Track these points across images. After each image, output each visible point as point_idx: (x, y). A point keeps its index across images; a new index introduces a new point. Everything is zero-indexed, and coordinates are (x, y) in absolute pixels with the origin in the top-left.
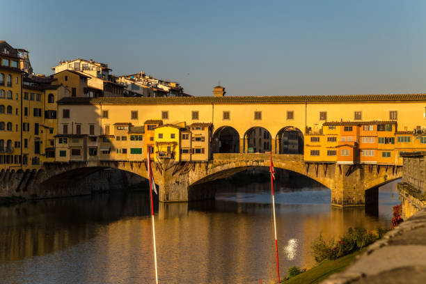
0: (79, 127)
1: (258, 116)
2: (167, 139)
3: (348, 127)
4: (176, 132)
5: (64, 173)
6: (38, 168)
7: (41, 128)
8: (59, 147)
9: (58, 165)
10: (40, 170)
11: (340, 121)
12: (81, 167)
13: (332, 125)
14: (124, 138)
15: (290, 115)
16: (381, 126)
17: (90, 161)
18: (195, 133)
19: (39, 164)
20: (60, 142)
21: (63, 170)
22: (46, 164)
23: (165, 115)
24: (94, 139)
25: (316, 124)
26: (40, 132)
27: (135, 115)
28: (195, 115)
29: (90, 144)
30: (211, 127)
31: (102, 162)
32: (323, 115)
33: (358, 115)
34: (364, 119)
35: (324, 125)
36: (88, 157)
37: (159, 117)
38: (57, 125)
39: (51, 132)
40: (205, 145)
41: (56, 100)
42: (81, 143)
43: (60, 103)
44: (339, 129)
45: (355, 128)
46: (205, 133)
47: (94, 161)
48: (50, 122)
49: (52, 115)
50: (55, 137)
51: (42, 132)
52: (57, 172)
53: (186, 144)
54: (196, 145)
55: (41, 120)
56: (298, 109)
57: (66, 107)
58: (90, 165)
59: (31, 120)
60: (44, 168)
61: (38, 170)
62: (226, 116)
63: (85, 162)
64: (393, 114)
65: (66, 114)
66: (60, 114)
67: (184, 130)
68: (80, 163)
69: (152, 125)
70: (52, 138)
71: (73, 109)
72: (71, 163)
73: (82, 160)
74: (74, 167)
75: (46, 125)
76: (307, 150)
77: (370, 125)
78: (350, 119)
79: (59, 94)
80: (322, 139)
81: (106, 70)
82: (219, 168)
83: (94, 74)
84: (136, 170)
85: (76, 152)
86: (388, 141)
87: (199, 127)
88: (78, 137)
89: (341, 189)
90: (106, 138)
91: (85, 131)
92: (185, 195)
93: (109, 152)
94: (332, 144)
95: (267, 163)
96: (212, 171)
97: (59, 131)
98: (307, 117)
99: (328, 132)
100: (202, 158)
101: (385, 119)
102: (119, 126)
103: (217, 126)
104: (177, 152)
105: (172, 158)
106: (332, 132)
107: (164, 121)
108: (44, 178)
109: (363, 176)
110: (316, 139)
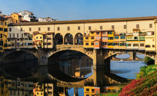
0: (14, 35)
1: (69, 28)
2: (39, 39)
3: (98, 33)
4: (42, 36)
5: (10, 53)
7: (3, 36)
8: (8, 43)
9: (8, 50)
10: (3, 52)
11: (95, 30)
12: (15, 51)
13: (92, 32)
14: (27, 39)
15: (79, 28)
16: (109, 32)
17: (18, 49)
18: (48, 36)
19: (2, 50)
20: (8, 41)
21: (10, 52)
22: (5, 50)
23: (39, 29)
24: (18, 39)
25: (87, 32)
26: (2, 37)
27: (30, 29)
28: (49, 29)
29: (18, 42)
30: (53, 34)
31: (21, 49)
32: (90, 28)
33: (101, 27)
34: (104, 29)
35: (90, 32)
36: (17, 47)
38: (8, 34)
39: (6, 37)
41: (7, 24)
42: (14, 41)
43: (9, 25)
44: (95, 34)
45: (100, 33)
46: (51, 36)
47: (19, 48)
48: (6, 33)
49: (6, 30)
50: (7, 39)
51: (3, 37)
52: (8, 53)
53: (46, 41)
54: (49, 41)
55: (3, 32)
56: (81, 25)
57: (10, 27)
60: (4, 52)
61: (2, 52)
62: (59, 29)
63: (16, 49)
64: (113, 27)
65: (10, 30)
66: (9, 30)
67: (45, 36)
68: (14, 49)
69: (35, 33)
70: (6, 39)
71: (12, 27)
72: (12, 49)
73: (15, 48)
74: (13, 51)
75: (4, 34)
76: (84, 43)
77: (105, 31)
78: (99, 29)
79: (8, 22)
80: (90, 38)
81: (32, 14)
82: (57, 51)
83: (28, 15)
84: (31, 52)
85: (13, 45)
86: (111, 38)
87: (49, 34)
88: (14, 39)
89: (96, 60)
90: (22, 39)
91: (16, 37)
92: (46, 62)
93: (22, 45)
94: (93, 40)
95: (72, 49)
96: (54, 52)
97: (8, 37)
98: (84, 29)
99: (91, 35)
100: (51, 47)
101: (110, 29)
102: (26, 34)
103: (56, 33)
104: (42, 44)
105: (41, 47)
106: (93, 35)
107: (40, 32)
108: (5, 55)
109: (103, 54)
110: (87, 38)
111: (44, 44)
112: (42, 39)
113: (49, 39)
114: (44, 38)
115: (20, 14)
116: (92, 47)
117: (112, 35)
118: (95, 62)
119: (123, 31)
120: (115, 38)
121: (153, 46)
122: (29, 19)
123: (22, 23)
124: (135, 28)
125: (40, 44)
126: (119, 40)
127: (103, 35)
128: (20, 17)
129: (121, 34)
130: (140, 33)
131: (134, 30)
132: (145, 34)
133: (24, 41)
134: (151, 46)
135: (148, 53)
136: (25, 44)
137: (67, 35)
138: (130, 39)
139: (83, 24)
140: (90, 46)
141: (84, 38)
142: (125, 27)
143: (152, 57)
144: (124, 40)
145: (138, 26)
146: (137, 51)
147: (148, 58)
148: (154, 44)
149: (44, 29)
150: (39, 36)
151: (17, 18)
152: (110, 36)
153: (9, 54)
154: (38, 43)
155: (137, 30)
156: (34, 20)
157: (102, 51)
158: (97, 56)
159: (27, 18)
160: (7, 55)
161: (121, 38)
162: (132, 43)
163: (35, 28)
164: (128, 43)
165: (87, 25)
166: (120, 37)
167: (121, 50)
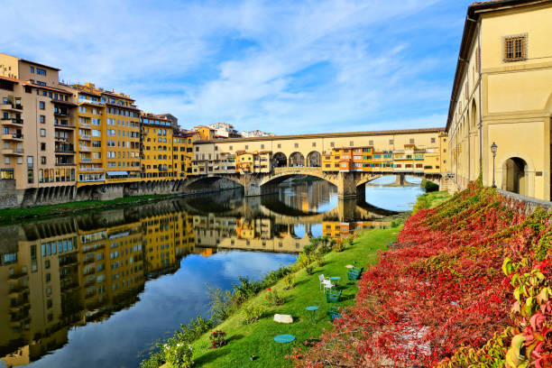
0: (203, 156)
1: (297, 145)
2: (246, 160)
3: (346, 150)
4: (252, 157)
6: (184, 178)
8: (194, 167)
9: (194, 177)
10: (185, 180)
11: (341, 147)
12: (205, 177)
13: (337, 150)
14: (226, 161)
15: (314, 145)
16: (364, 149)
18: (262, 156)
19: (184, 176)
20: (194, 165)
21: (197, 179)
22: (188, 176)
23: (247, 147)
24: (211, 162)
25: (329, 150)
26: (184, 159)
27: (231, 148)
28: (263, 147)
29: (210, 165)
30: (270, 153)
31: (215, 174)
32: (332, 144)
33: (351, 143)
34: (355, 146)
35: (332, 149)
36: (208, 172)
37: (243, 149)
38: (193, 155)
39: (190, 159)
40: (267, 163)
41: (192, 142)
42: (204, 165)
43: (194, 144)
44: (341, 152)
45: (350, 151)
46: (267, 157)
47: (211, 174)
48: (190, 154)
49: (190, 150)
50: (192, 162)
52: (194, 180)
53: (257, 163)
54: (263, 163)
55: (185, 153)
56: (318, 141)
57: (197, 146)
58: (209, 176)
59: (179, 153)
60: (187, 179)
62: (279, 146)
63: (207, 175)
64: (371, 142)
65: (197, 149)
66: (194, 150)
67: (255, 156)
68: (204, 175)
69: (239, 153)
70: (190, 163)
71: (201, 147)
72: (200, 175)
73: (205, 173)
75: (187, 156)
76: (323, 165)
77: (358, 148)
78: (348, 146)
79: (194, 139)
80: (332, 158)
81: (231, 127)
82: (276, 176)
83: (224, 129)
84: (232, 178)
85: (202, 169)
86: (368, 157)
87: (264, 153)
88: (203, 161)
89: (342, 186)
90: (217, 161)
91: (207, 158)
92: (258, 191)
93: (218, 169)
94: (338, 161)
95: (302, 172)
96: (272, 178)
97: (194, 158)
98: (323, 146)
99: (335, 153)
100: (266, 170)
101: (367, 145)
102: (223, 154)
103: (274, 153)
104: (252, 167)
105: (249, 172)
106: (337, 153)
107: (247, 151)
108: (187, 184)
109: (355, 178)
110: (328, 158)
111: (255, 167)
112: (252, 161)
113: (264, 160)
114: (255, 159)
115: (212, 127)
116: (337, 169)
117: (370, 154)
118: (341, 189)
119: (388, 148)
120: (375, 157)
121: (437, 167)
122: (226, 135)
123: (216, 140)
124: (408, 143)
125: (248, 168)
126: (382, 159)
127: (354, 153)
128: (212, 131)
129: (385, 152)
130: (416, 150)
131: (406, 146)
132: (424, 152)
133: (221, 164)
134: (434, 167)
135: (428, 176)
136: (223, 168)
137: (293, 155)
138: (399, 158)
139: (321, 140)
140: (333, 168)
141: (323, 158)
142: (391, 142)
143: (436, 182)
144: (389, 159)
145: (412, 141)
146: (405, 173)
147: (428, 183)
148: (438, 164)
149: (255, 147)
150: (246, 156)
151: (207, 134)
152: (366, 154)
153: (196, 182)
154: (244, 166)
155: (411, 145)
156: (234, 135)
157: (353, 174)
158: (344, 181)
159: (222, 132)
160: (193, 183)
161: (385, 157)
162: (403, 164)
163: (238, 146)
164: (395, 163)
165: (328, 140)
166: (382, 156)
167: (385, 173)
